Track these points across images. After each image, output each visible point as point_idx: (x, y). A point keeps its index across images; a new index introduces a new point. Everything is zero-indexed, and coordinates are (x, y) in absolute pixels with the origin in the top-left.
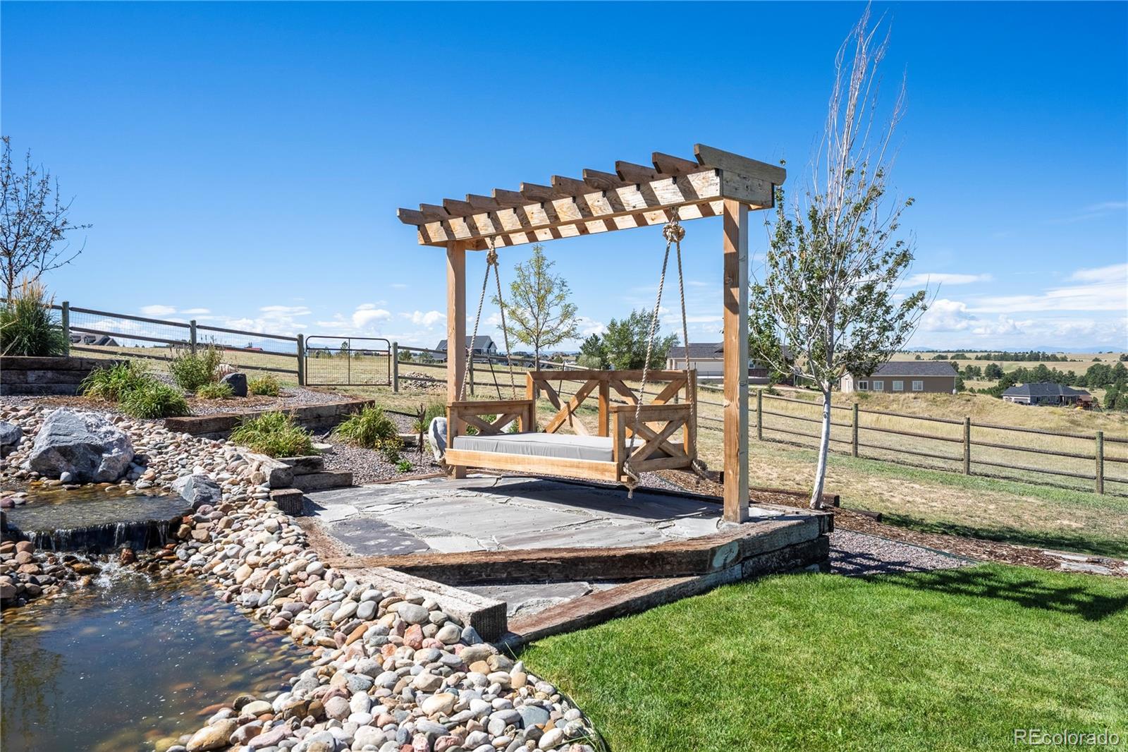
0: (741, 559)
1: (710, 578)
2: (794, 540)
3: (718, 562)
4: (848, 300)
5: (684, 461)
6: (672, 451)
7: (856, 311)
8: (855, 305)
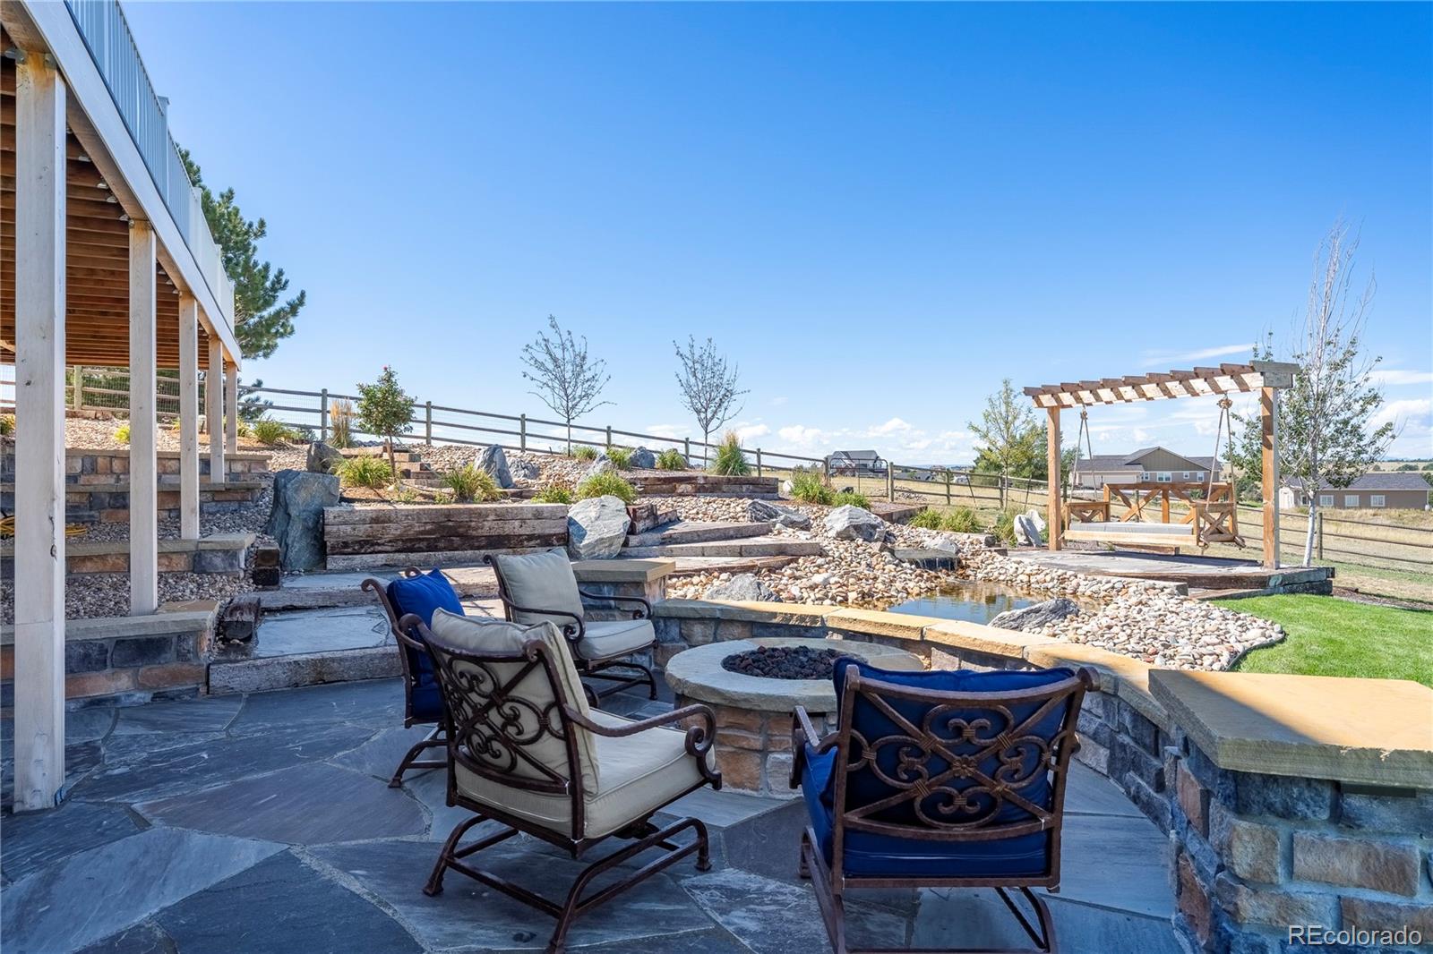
0: (1283, 584)
1: (1268, 590)
2: (1312, 579)
3: (1272, 583)
4: (1328, 432)
5: (1230, 537)
6: (1223, 530)
7: (1334, 439)
8: (1333, 435)
